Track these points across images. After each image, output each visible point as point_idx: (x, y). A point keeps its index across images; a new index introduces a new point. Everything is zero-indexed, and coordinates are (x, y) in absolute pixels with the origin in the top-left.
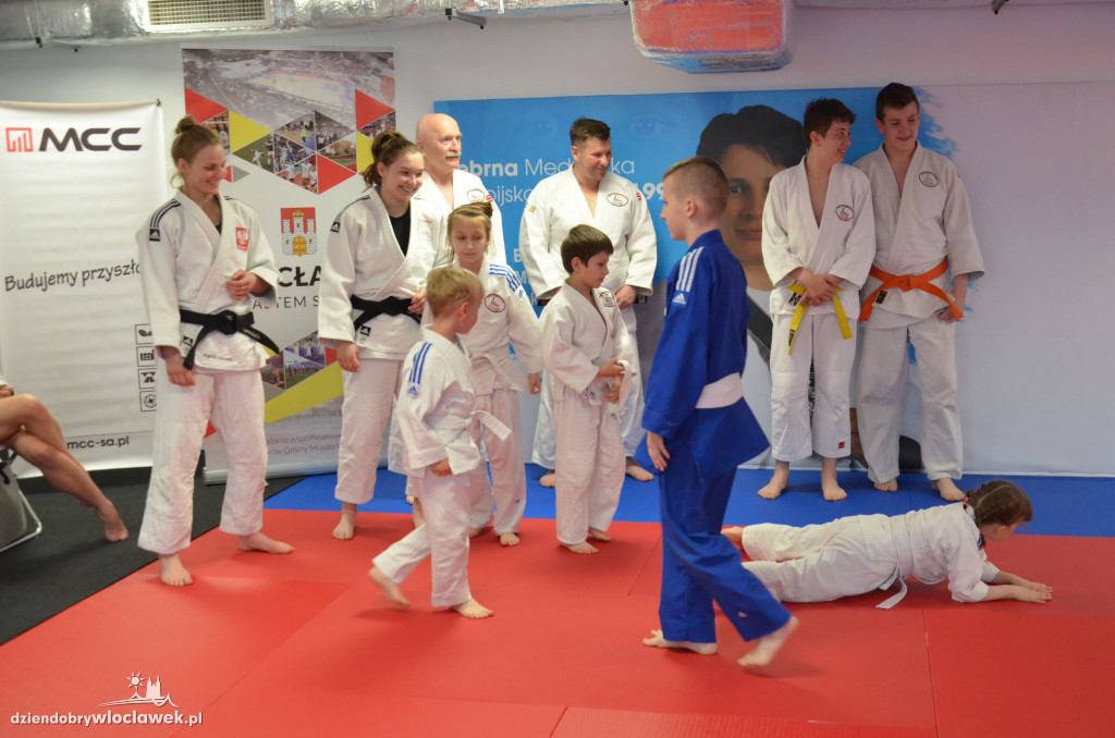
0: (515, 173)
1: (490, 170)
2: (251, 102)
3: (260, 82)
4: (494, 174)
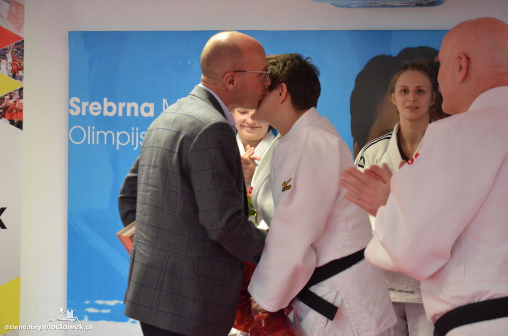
0: (151, 114)
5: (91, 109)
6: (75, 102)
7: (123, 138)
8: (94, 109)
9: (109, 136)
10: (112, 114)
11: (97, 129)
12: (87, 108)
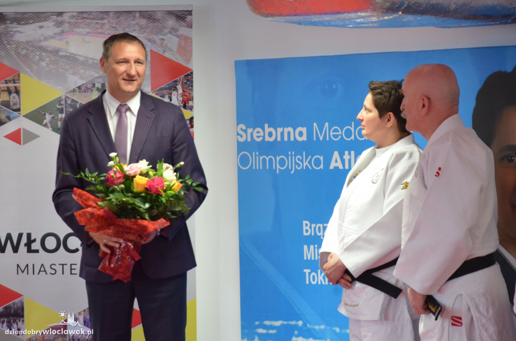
0: (304, 138)
1: (282, 134)
2: (43, 64)
3: (53, 44)
4: (286, 139)
5: (255, 135)
6: (241, 129)
7: (282, 163)
8: (257, 134)
9: (271, 160)
10: (272, 139)
11: (261, 154)
12: (252, 134)
